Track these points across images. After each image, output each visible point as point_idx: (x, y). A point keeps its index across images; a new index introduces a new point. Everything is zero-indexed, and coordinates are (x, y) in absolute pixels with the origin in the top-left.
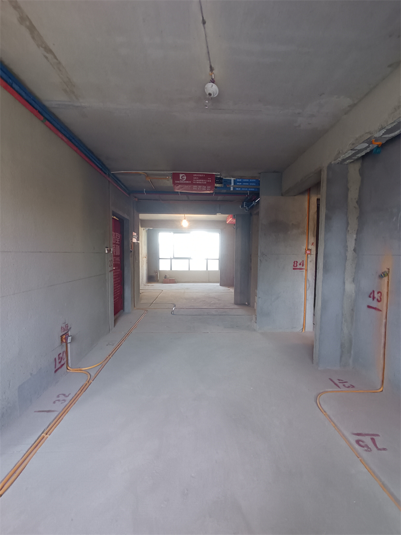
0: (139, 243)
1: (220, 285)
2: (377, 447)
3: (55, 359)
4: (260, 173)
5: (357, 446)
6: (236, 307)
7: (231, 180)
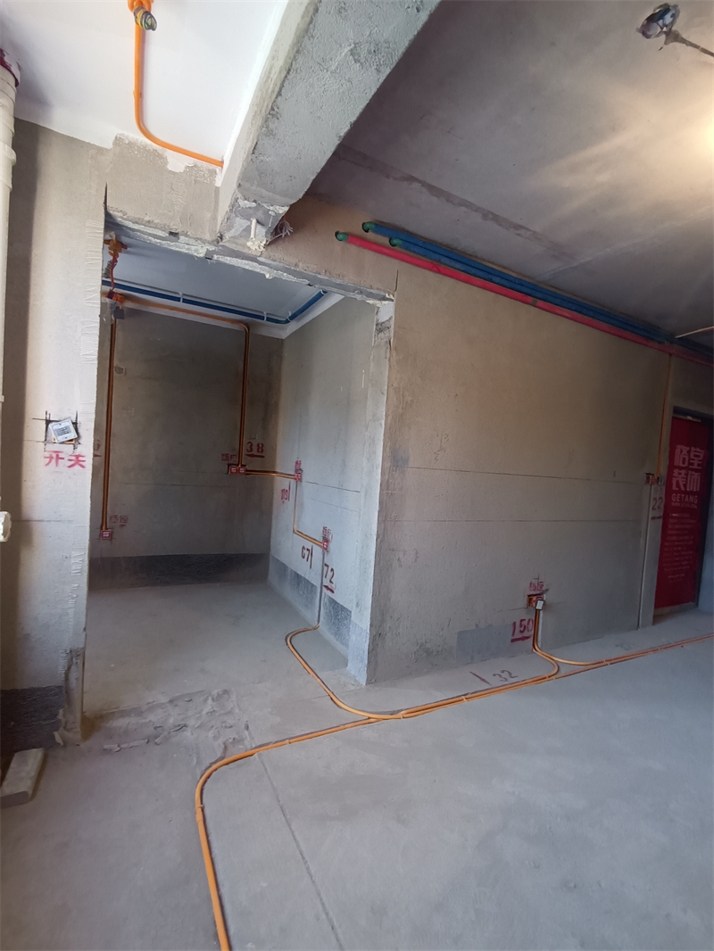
3: (515, 623)
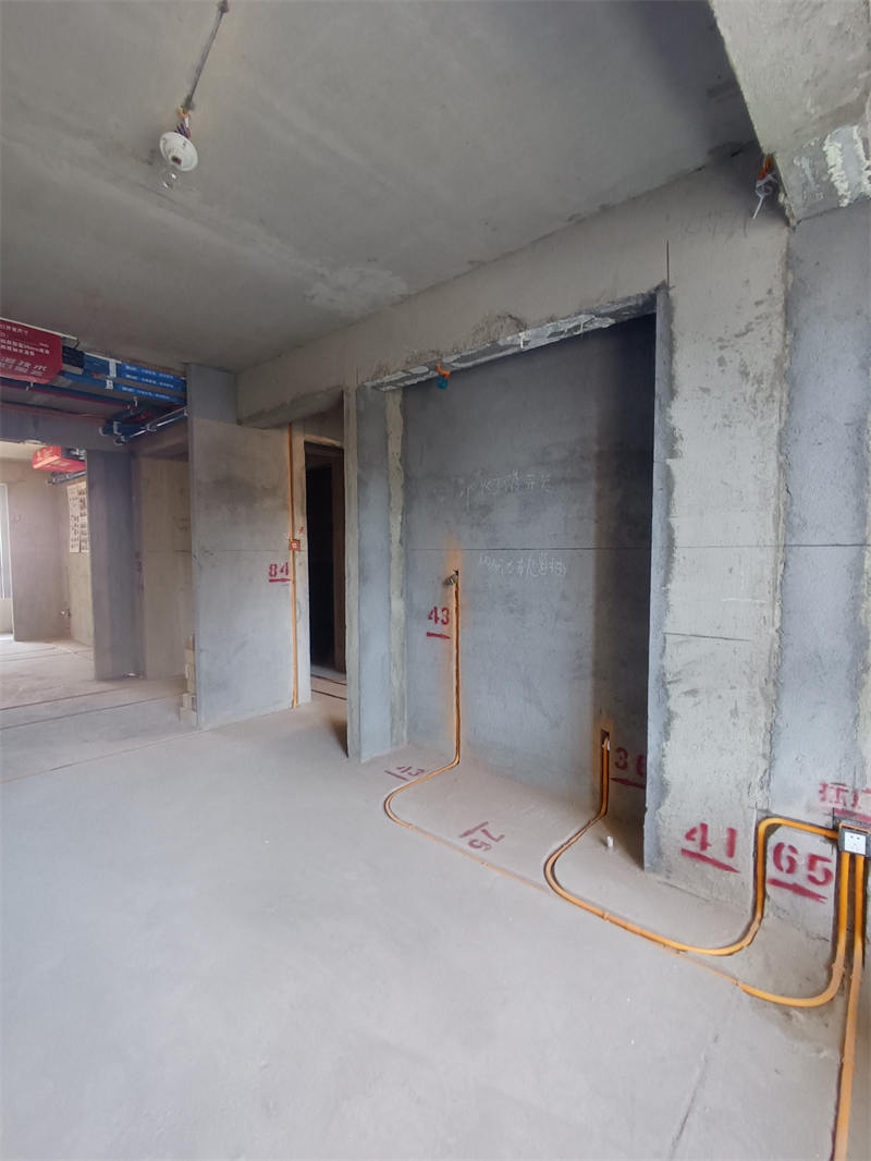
1: (18, 640)
2: (493, 839)
4: (186, 364)
5: (474, 850)
6: (103, 686)
7: (108, 363)
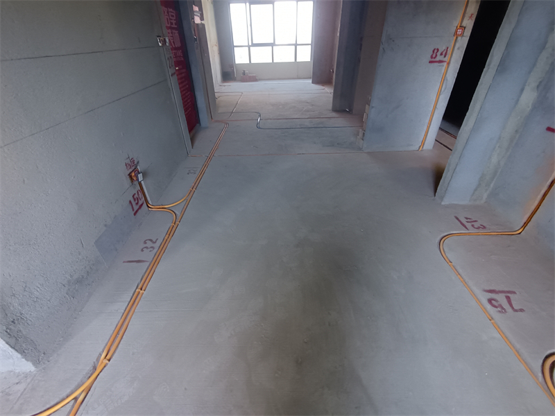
0: (203, 25)
1: (313, 83)
2: (513, 308)
3: (130, 202)
5: (489, 307)
6: (334, 114)
